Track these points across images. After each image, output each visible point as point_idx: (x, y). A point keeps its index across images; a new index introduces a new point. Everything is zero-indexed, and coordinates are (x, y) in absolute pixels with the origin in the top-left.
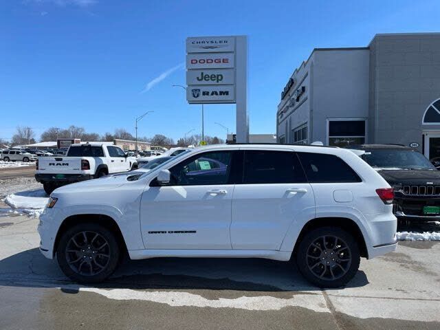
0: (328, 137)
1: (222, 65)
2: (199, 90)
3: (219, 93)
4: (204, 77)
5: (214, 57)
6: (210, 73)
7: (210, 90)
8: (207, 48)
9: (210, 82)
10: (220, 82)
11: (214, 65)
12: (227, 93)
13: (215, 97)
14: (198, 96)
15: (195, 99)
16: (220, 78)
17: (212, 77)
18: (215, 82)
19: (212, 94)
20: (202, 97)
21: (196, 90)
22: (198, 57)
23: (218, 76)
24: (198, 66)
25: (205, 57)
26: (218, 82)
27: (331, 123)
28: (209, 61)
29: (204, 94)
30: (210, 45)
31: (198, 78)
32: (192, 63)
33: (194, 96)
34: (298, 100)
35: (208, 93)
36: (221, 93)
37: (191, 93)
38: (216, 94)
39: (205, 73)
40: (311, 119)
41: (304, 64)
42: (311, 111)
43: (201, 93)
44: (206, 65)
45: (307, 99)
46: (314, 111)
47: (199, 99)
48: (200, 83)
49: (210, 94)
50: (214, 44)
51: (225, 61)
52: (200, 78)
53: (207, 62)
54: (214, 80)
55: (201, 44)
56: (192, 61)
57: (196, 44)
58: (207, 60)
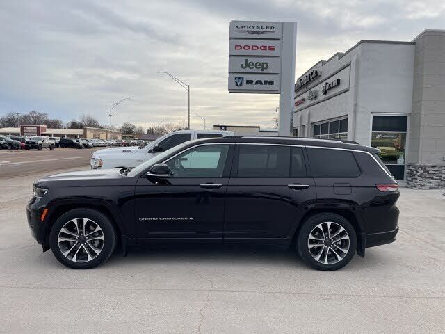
0: (371, 131)
1: (267, 53)
2: (243, 78)
3: (263, 82)
4: (248, 65)
6: (255, 60)
7: (255, 78)
8: (253, 33)
9: (255, 70)
10: (265, 71)
11: (259, 52)
12: (272, 83)
13: (259, 87)
14: (241, 84)
15: (238, 88)
16: (265, 66)
17: (257, 65)
19: (257, 83)
20: (245, 86)
21: (239, 78)
22: (243, 43)
23: (263, 64)
24: (243, 52)
25: (251, 43)
26: (263, 70)
27: (375, 117)
29: (248, 82)
30: (256, 30)
31: (242, 65)
32: (236, 49)
33: (237, 85)
34: (325, 93)
35: (252, 82)
36: (266, 82)
37: (234, 81)
38: (261, 83)
39: (250, 60)
40: (355, 112)
41: (340, 56)
42: (356, 105)
43: (245, 82)
44: (250, 52)
45: (347, 90)
46: (360, 104)
47: (242, 88)
48: (243, 70)
49: (254, 83)
50: (260, 29)
51: (271, 48)
52: (244, 65)
53: (253, 49)
54: (259, 68)
55: (246, 29)
56: (236, 46)
57: (241, 29)
58: (252, 47)
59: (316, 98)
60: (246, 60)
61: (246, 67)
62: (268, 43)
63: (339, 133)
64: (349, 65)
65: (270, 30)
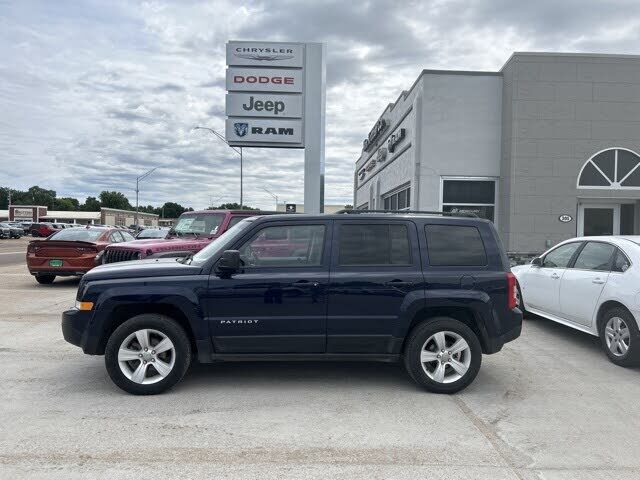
0: (441, 204)
1: (282, 87)
2: (247, 125)
3: (277, 131)
4: (256, 105)
6: (264, 98)
7: (265, 124)
8: (260, 59)
9: (264, 113)
10: (280, 114)
11: (270, 87)
12: (290, 131)
13: (271, 137)
14: (244, 134)
16: (279, 107)
17: (267, 106)
18: (272, 114)
19: (268, 132)
20: (250, 137)
21: (241, 124)
22: (246, 73)
23: (277, 103)
24: (245, 86)
25: (258, 73)
26: (276, 113)
27: (445, 182)
28: (263, 80)
29: (254, 130)
30: (264, 54)
31: (244, 106)
32: (235, 81)
33: (238, 134)
34: (392, 150)
35: (260, 131)
37: (233, 128)
38: (274, 132)
39: (257, 98)
40: (418, 177)
41: (405, 95)
42: (418, 164)
43: (250, 130)
44: (257, 86)
45: (410, 146)
46: (422, 164)
47: (245, 139)
48: (247, 113)
49: (263, 132)
50: (271, 54)
51: (288, 81)
52: (248, 105)
53: (260, 82)
54: (271, 110)
55: (250, 53)
56: (235, 78)
57: (242, 53)
58: (260, 78)
59: (384, 158)
60: (252, 99)
61: (250, 108)
62: (283, 74)
64: (411, 109)
65: (286, 54)
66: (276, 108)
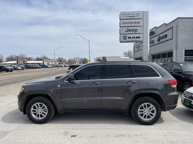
0: (184, 57)
1: (137, 25)
2: (127, 36)
4: (129, 30)
5: (133, 21)
6: (132, 28)
7: (132, 36)
8: (130, 17)
9: (132, 32)
10: (136, 33)
11: (133, 25)
12: (139, 37)
14: (126, 39)
15: (125, 40)
16: (136, 30)
18: (134, 33)
19: (133, 38)
20: (128, 39)
21: (125, 36)
22: (126, 21)
24: (126, 25)
25: (130, 21)
26: (135, 32)
27: (185, 51)
29: (129, 38)
30: (131, 15)
31: (126, 31)
32: (123, 24)
33: (124, 39)
34: (159, 41)
37: (122, 38)
38: (135, 38)
39: (129, 28)
41: (166, 24)
42: (177, 45)
44: (130, 25)
45: (172, 39)
46: (179, 45)
47: (126, 40)
48: (127, 33)
49: (131, 38)
50: (134, 15)
51: (139, 23)
52: (127, 31)
53: (130, 23)
54: (134, 31)
55: (128, 15)
56: (123, 23)
57: (125, 15)
58: (130, 22)
59: (153, 43)
60: (128, 29)
61: (128, 31)
62: (137, 21)
63: (167, 58)
64: (172, 28)
65: (138, 15)
66: (135, 31)
